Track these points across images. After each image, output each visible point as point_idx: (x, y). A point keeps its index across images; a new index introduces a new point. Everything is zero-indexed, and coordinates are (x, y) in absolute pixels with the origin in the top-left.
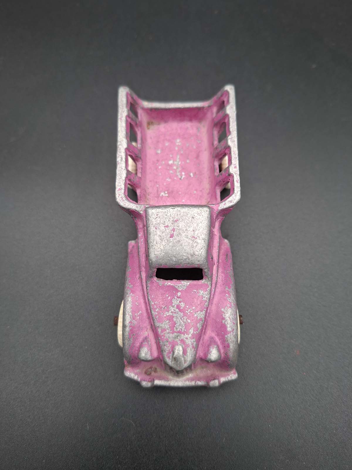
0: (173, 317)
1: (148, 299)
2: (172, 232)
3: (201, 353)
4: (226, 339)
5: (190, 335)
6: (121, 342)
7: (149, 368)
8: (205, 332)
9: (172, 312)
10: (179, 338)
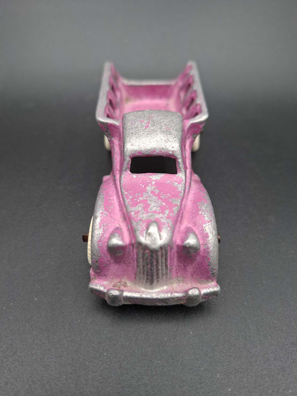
0: (147, 200)
1: (121, 192)
2: (147, 124)
3: (177, 239)
4: (204, 228)
5: (166, 215)
6: (90, 258)
7: (118, 282)
8: (181, 221)
9: (146, 197)
10: (153, 216)
